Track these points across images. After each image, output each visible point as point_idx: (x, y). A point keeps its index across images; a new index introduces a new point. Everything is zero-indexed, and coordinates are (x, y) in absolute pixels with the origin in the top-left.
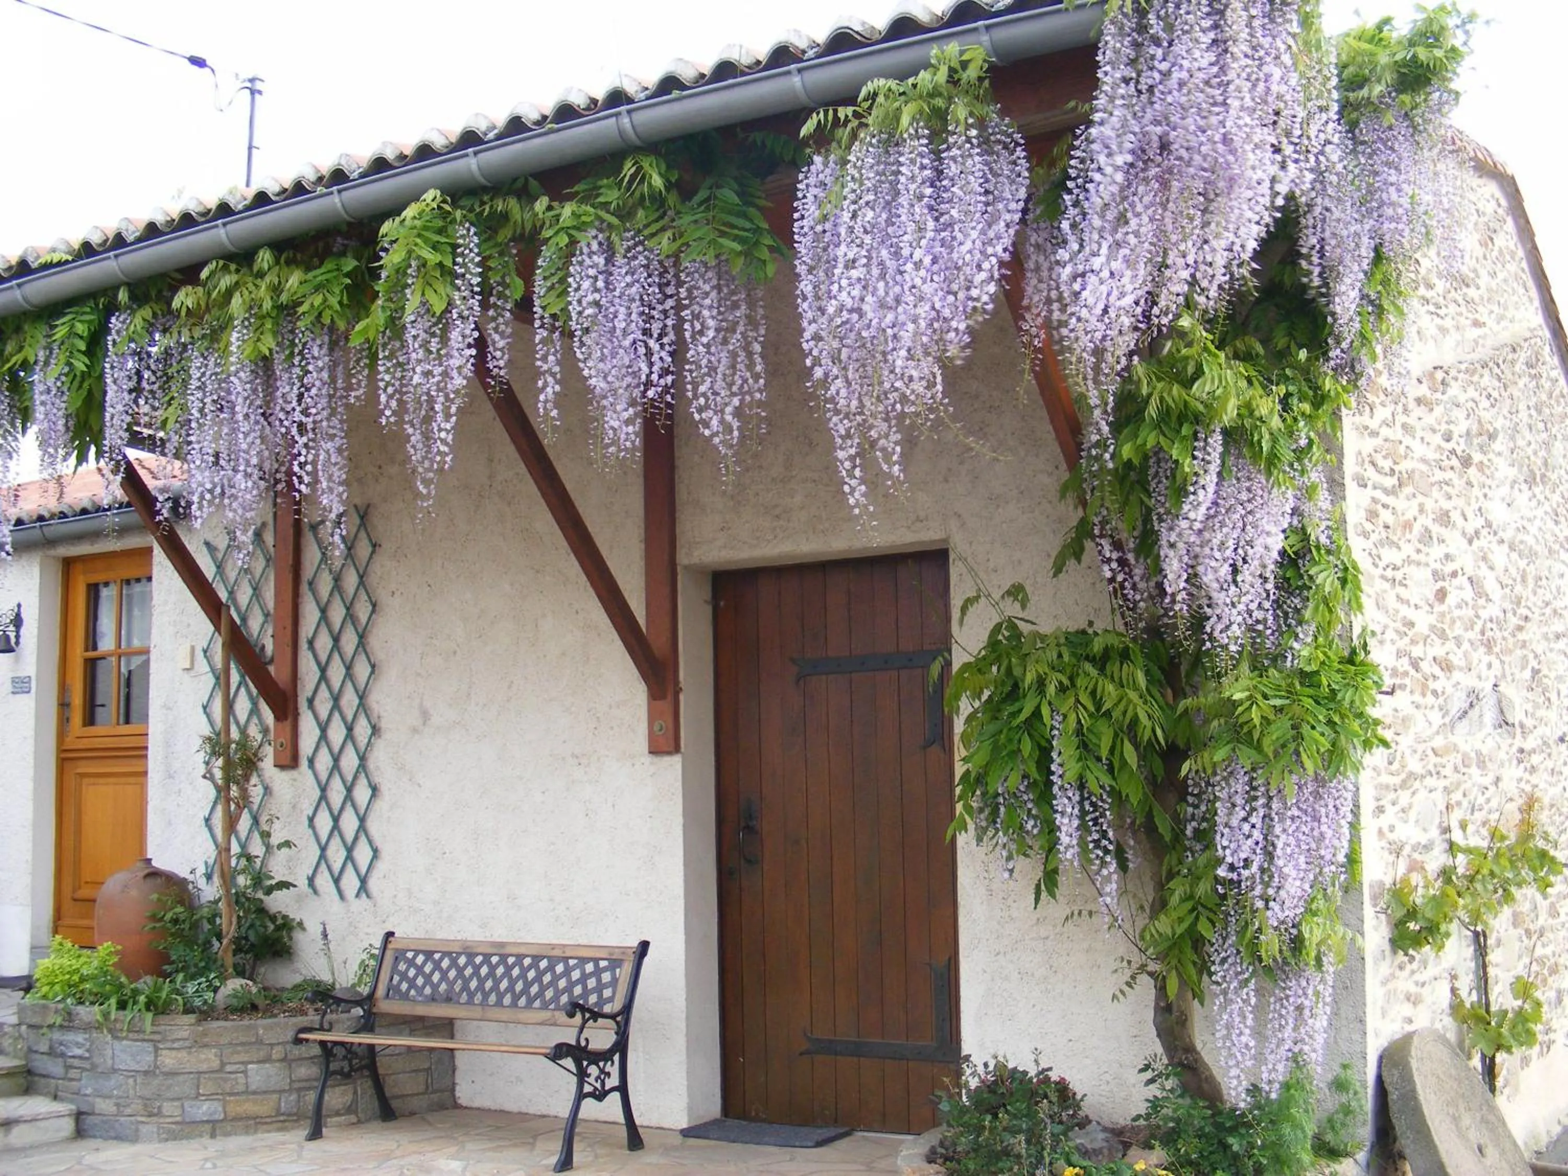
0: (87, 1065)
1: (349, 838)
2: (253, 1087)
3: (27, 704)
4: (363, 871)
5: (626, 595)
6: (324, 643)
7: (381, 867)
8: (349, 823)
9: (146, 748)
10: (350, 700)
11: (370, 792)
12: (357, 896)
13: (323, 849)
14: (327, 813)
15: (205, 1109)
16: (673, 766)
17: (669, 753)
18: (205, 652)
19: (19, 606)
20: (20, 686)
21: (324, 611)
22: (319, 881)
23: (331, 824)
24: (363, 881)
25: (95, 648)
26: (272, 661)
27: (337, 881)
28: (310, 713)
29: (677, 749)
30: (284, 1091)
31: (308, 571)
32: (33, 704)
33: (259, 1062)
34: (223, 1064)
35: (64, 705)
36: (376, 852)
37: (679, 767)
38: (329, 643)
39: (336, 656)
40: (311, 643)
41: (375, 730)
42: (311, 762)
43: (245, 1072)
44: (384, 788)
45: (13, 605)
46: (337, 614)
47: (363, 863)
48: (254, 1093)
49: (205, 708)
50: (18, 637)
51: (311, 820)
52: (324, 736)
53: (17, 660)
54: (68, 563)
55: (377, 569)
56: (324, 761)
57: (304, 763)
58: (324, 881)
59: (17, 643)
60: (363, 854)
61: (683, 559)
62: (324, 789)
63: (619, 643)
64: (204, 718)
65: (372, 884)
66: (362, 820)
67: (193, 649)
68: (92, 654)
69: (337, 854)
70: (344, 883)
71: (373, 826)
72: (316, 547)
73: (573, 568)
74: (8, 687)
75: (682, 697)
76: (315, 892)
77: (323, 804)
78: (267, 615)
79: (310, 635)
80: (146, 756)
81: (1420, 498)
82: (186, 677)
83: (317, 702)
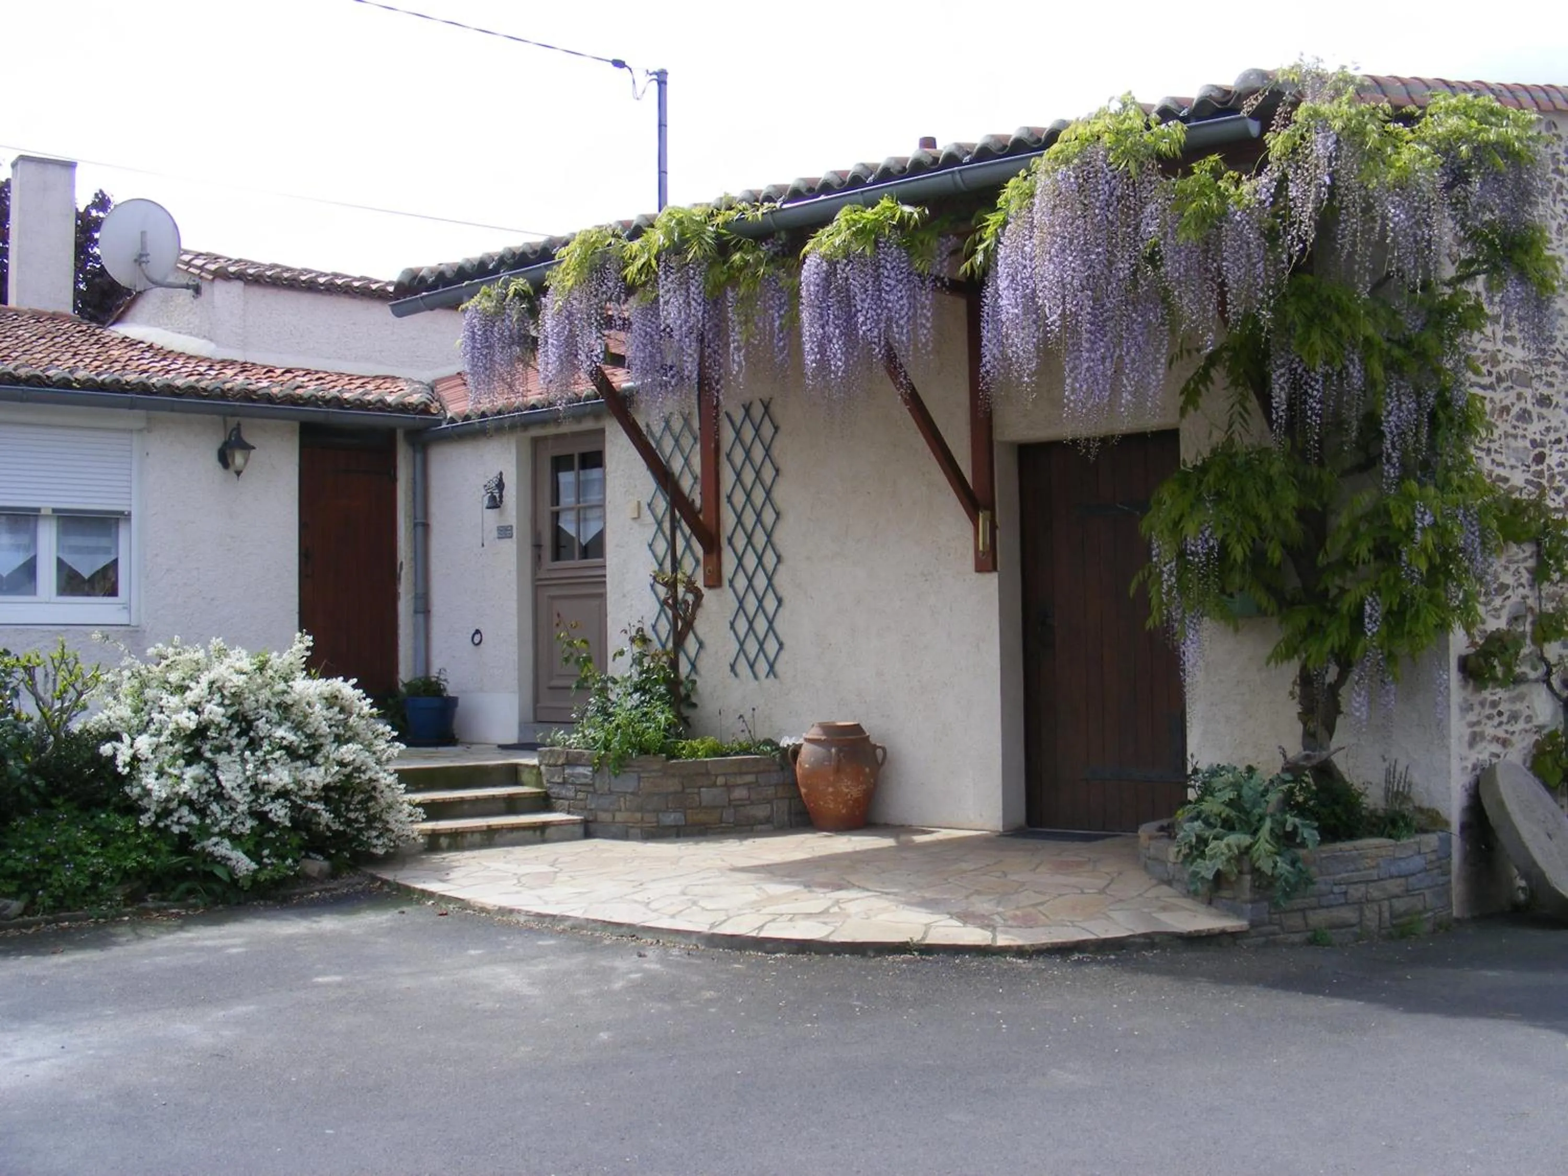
0: (591, 789)
1: (761, 636)
2: (704, 804)
3: (510, 548)
4: (772, 658)
5: (958, 462)
6: (739, 498)
7: (784, 655)
8: (761, 625)
9: (605, 576)
10: (760, 539)
11: (776, 603)
12: (767, 676)
13: (742, 644)
14: (744, 619)
15: (670, 818)
16: (992, 580)
17: (989, 571)
18: (649, 505)
19: (501, 474)
20: (504, 532)
21: (738, 475)
22: (738, 668)
23: (747, 626)
24: (772, 666)
25: (558, 504)
26: (700, 511)
27: (752, 666)
28: (730, 549)
29: (994, 569)
30: (724, 807)
31: (725, 446)
32: (515, 546)
33: (708, 787)
34: (684, 788)
35: (537, 546)
36: (781, 645)
37: (996, 581)
38: (743, 498)
39: (749, 507)
40: (729, 498)
41: (779, 559)
42: (731, 582)
43: (699, 794)
44: (786, 601)
45: (496, 473)
46: (749, 476)
47: (771, 653)
48: (705, 807)
49: (650, 546)
50: (501, 496)
51: (732, 625)
52: (740, 564)
53: (501, 514)
54: (536, 441)
55: (777, 444)
56: (741, 583)
57: (726, 583)
58: (743, 666)
59: (501, 501)
60: (771, 647)
61: (998, 437)
62: (741, 602)
63: (953, 496)
64: (649, 553)
65: (778, 667)
66: (771, 623)
67: (639, 503)
68: (555, 508)
69: (752, 647)
70: (757, 666)
71: (778, 625)
72: (731, 428)
73: (920, 442)
74: (495, 533)
75: (998, 532)
76: (736, 675)
77: (741, 612)
78: (696, 478)
79: (729, 492)
80: (605, 582)
81: (1519, 389)
82: (635, 525)
83: (734, 540)
